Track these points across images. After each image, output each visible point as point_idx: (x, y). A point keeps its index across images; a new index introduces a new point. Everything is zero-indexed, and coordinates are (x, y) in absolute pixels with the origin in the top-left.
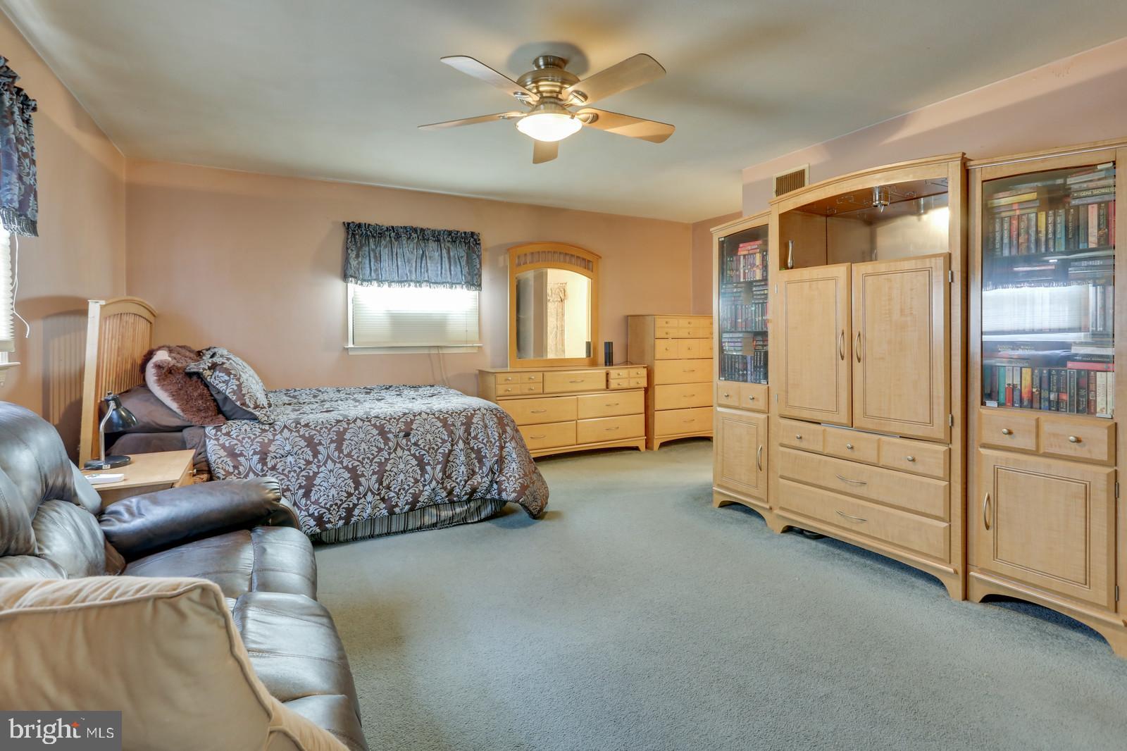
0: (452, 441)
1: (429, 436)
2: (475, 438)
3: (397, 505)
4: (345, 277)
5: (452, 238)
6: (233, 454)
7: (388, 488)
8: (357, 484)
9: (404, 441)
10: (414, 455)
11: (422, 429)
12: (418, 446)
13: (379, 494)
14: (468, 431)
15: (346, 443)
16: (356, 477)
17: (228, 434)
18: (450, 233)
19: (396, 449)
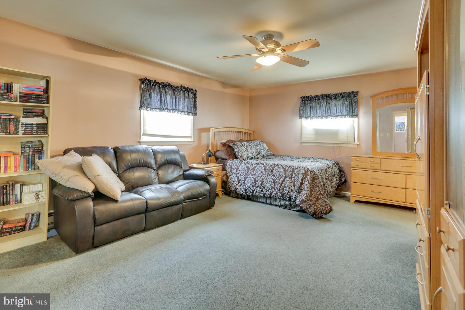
0: (285, 176)
1: (278, 173)
2: (294, 177)
3: (266, 194)
4: (301, 117)
5: (342, 96)
6: (231, 168)
7: (264, 187)
8: (256, 184)
9: (271, 173)
10: (273, 179)
11: (277, 170)
12: (274, 176)
13: (261, 188)
14: (292, 174)
15: (255, 170)
16: (255, 181)
17: (232, 162)
18: (341, 94)
19: (268, 175)
